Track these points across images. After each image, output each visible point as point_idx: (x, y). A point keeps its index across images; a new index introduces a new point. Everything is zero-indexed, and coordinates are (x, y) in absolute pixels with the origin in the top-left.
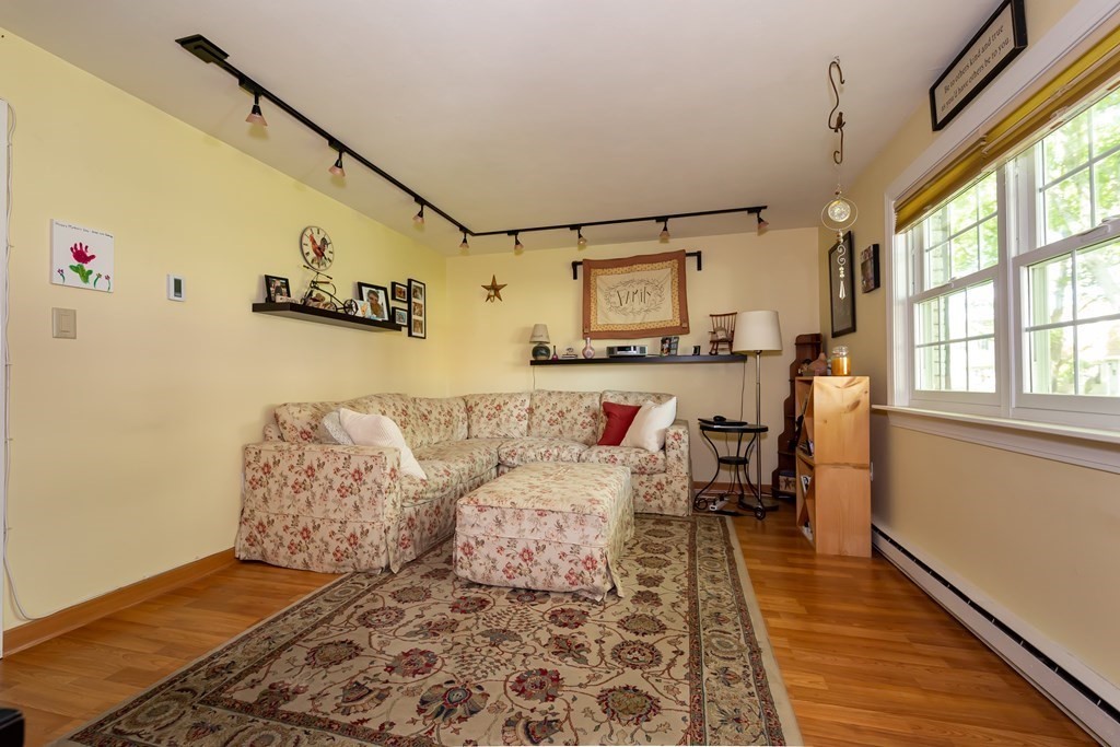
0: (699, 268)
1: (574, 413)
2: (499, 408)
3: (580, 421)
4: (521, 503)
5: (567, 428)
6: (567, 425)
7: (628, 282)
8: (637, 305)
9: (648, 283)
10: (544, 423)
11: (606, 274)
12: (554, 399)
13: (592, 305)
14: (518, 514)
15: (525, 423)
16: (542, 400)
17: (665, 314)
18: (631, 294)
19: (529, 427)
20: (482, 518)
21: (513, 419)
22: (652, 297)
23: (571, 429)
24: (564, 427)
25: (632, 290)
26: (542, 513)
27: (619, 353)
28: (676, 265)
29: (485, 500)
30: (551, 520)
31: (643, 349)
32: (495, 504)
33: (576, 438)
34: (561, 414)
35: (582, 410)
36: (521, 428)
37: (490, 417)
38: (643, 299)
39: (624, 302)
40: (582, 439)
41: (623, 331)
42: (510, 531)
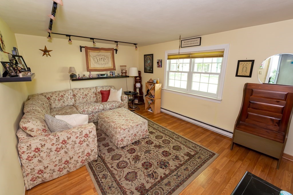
0: (116, 53)
1: (90, 94)
2: (62, 96)
3: (92, 96)
4: (133, 125)
5: (89, 99)
6: (89, 98)
7: (99, 55)
8: (102, 62)
9: (105, 56)
10: (81, 99)
11: (93, 52)
12: (82, 91)
13: (89, 61)
14: (133, 128)
15: (73, 100)
16: (78, 92)
17: (110, 65)
18: (100, 59)
19: (75, 101)
20: (125, 132)
21: (69, 99)
22: (106, 60)
23: (79, 99)
24: (88, 99)
25: (101, 58)
26: (137, 125)
27: (101, 76)
28: (112, 52)
29: (124, 127)
30: (139, 126)
31: (107, 75)
32: (127, 127)
33: (92, 101)
34: (86, 95)
35: (92, 93)
36: (72, 102)
37: (59, 100)
38: (104, 61)
39: (98, 61)
40: (94, 101)
41: (99, 69)
42: (131, 132)
